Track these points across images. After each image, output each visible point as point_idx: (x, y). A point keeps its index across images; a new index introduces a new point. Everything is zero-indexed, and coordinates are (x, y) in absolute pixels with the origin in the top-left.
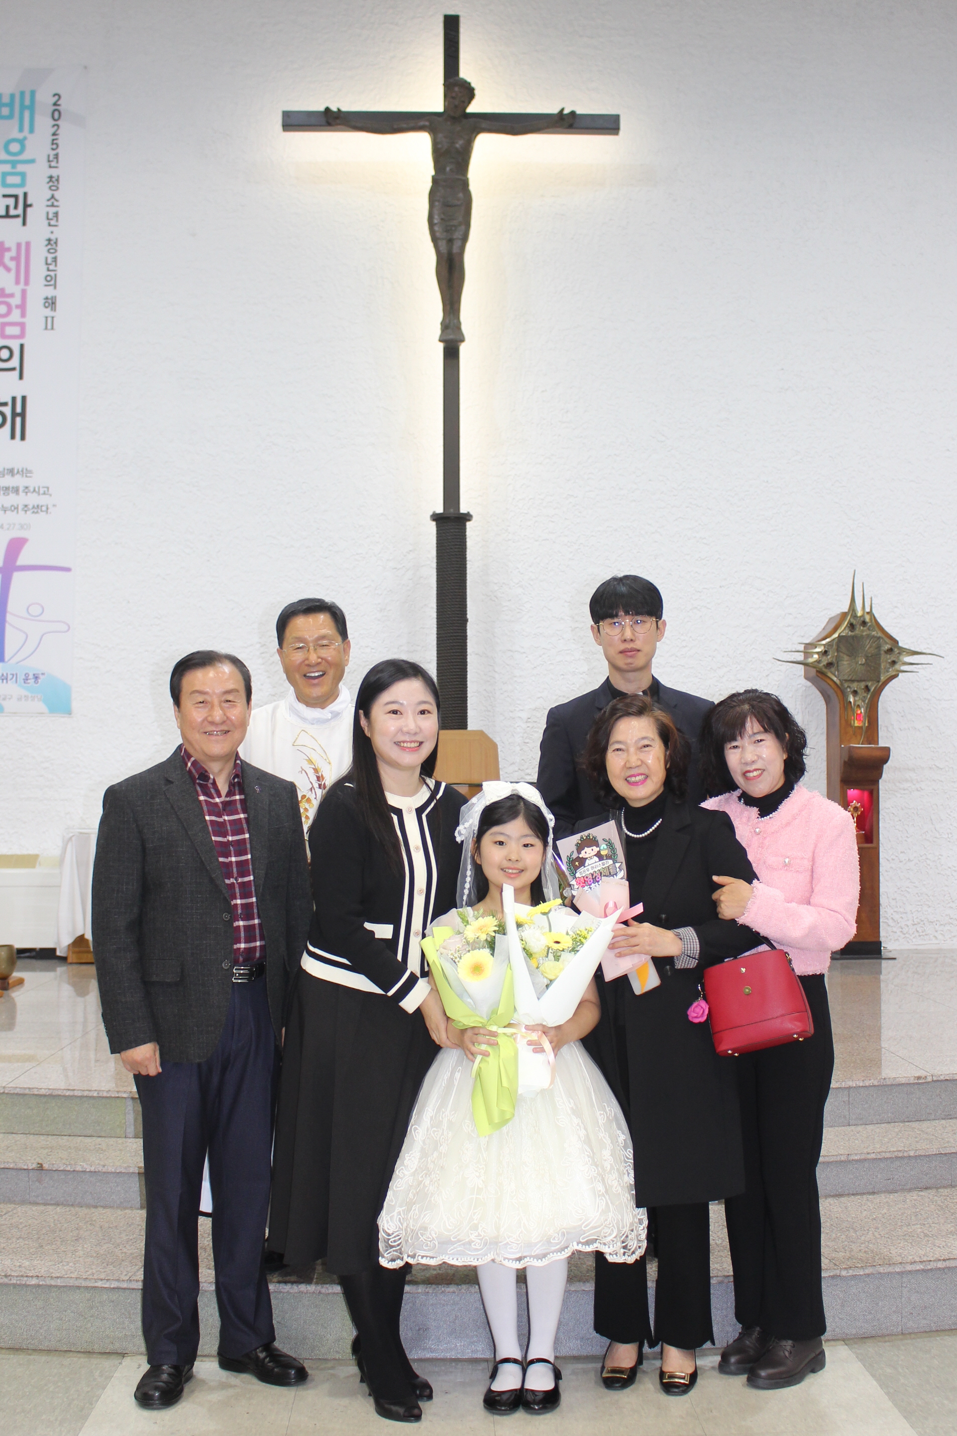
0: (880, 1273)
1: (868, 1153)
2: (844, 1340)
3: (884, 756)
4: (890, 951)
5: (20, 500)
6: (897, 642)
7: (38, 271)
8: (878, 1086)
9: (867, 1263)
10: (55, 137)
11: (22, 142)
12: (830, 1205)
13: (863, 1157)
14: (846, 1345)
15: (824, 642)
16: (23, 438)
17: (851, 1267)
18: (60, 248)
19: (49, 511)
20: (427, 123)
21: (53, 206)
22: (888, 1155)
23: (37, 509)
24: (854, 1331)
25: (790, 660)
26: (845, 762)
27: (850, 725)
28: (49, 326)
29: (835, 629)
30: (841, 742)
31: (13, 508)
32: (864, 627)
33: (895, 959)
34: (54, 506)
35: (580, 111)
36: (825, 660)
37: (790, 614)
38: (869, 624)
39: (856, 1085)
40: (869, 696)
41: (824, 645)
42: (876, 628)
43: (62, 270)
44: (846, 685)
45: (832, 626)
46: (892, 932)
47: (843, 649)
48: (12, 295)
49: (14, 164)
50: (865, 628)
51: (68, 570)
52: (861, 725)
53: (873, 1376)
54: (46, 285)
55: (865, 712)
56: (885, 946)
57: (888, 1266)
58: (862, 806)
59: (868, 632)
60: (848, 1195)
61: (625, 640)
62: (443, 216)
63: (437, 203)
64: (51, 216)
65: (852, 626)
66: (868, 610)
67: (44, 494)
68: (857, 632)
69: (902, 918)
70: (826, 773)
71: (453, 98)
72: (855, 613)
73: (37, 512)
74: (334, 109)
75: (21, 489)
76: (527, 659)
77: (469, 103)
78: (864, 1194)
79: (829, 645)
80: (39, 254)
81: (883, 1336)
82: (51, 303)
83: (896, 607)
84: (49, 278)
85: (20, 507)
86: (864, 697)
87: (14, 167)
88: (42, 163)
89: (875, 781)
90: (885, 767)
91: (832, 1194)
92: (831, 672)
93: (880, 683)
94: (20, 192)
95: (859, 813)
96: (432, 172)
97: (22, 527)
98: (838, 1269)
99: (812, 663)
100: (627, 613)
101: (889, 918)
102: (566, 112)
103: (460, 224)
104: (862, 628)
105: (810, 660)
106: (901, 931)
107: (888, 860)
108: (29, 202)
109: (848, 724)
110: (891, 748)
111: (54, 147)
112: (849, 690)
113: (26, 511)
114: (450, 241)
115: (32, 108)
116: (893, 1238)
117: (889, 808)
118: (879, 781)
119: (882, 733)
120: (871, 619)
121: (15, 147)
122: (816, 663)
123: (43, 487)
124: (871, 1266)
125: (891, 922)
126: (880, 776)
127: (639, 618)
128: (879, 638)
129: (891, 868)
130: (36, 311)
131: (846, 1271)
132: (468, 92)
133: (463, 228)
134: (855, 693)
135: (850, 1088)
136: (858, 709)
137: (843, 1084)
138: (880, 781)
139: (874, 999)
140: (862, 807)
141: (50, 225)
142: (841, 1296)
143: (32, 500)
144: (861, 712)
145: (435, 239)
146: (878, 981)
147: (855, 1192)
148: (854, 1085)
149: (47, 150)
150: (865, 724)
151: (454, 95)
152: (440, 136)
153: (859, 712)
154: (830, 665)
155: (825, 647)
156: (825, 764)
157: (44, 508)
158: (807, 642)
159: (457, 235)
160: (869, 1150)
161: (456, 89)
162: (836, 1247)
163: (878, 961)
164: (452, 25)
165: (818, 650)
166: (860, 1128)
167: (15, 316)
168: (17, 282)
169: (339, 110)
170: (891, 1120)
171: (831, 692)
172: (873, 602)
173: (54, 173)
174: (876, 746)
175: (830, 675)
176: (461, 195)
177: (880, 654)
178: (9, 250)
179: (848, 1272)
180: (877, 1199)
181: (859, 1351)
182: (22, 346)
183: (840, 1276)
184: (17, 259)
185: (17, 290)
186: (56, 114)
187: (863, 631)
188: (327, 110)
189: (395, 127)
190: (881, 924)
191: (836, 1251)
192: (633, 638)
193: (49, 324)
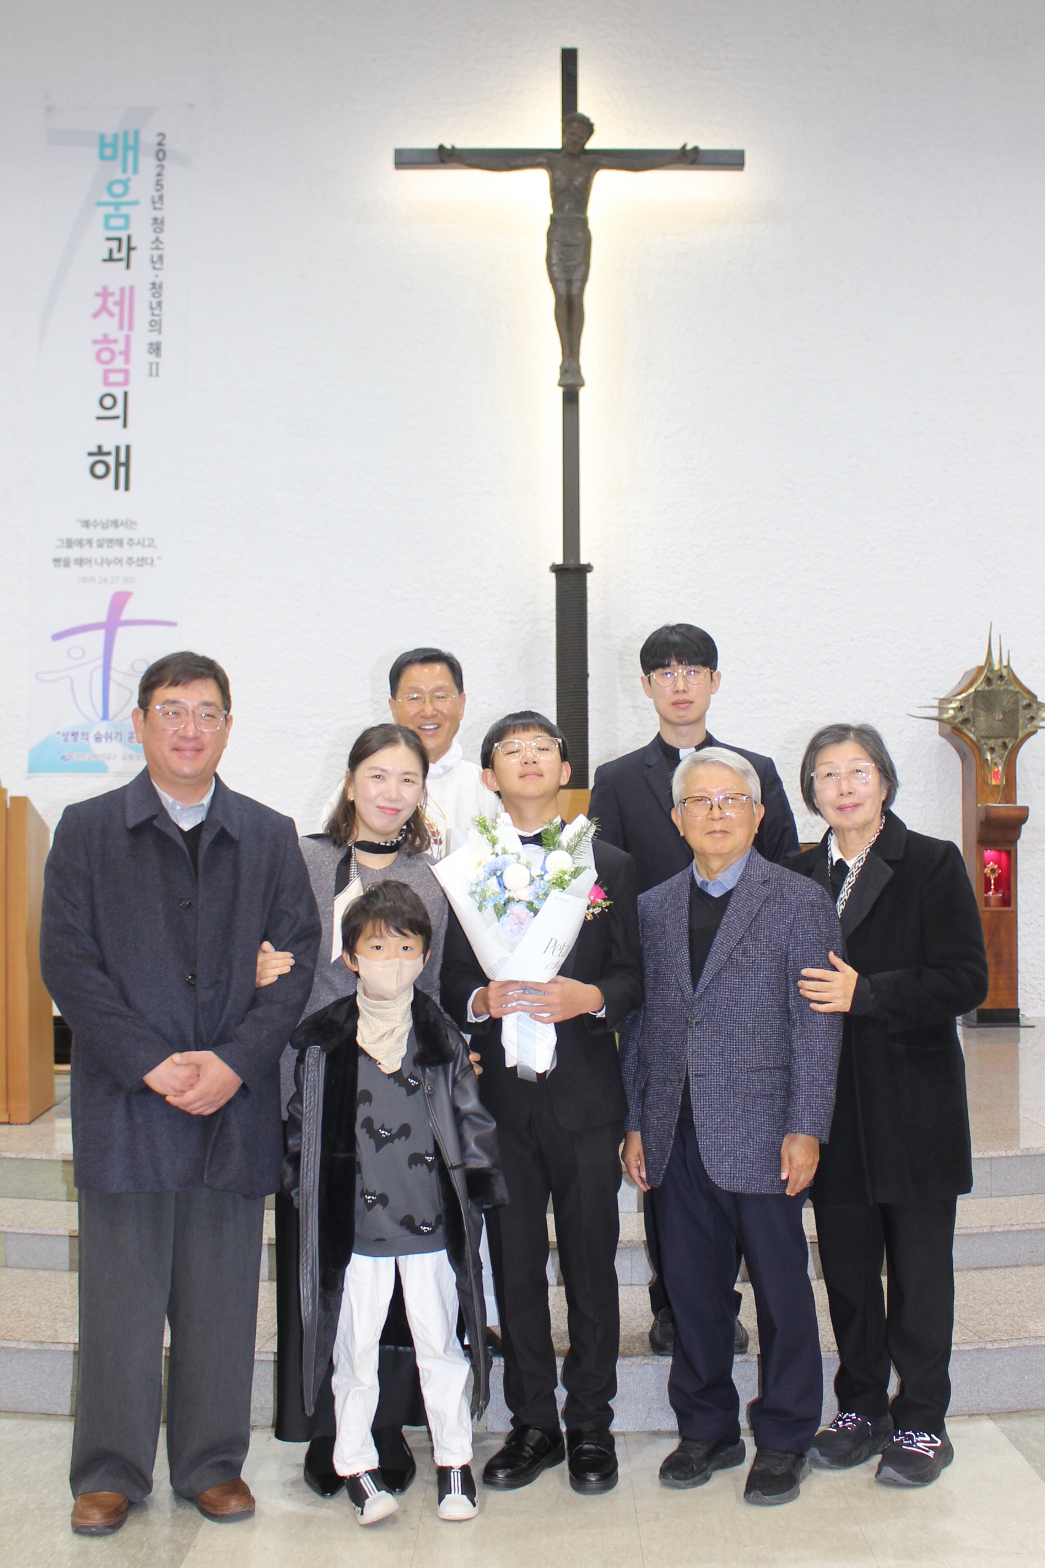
0: (1026, 1346)
1: (1012, 1225)
2: (988, 1415)
3: (1023, 816)
4: (1029, 1019)
5: (125, 552)
6: (1035, 697)
7: (142, 316)
8: (1021, 1156)
9: (1012, 1336)
10: (159, 178)
11: (125, 184)
12: (973, 1278)
13: (1007, 1228)
14: (991, 1419)
15: (959, 697)
16: (127, 488)
17: (996, 1340)
18: (165, 291)
19: (154, 563)
20: (545, 160)
21: (157, 248)
22: (1032, 1227)
23: (142, 562)
24: (999, 1406)
25: (924, 716)
26: (982, 823)
27: (988, 784)
28: (154, 373)
29: (971, 684)
30: (978, 801)
31: (117, 561)
32: (1001, 681)
33: (1033, 1027)
34: (159, 558)
35: (703, 146)
36: (961, 716)
37: (923, 668)
38: (1006, 679)
39: (998, 1155)
40: (1006, 754)
41: (960, 700)
42: (1014, 683)
43: (167, 315)
44: (983, 742)
45: (968, 680)
46: (1031, 999)
47: (980, 705)
48: (115, 341)
49: (117, 206)
50: (1002, 683)
51: (174, 624)
52: (998, 783)
53: (1019, 1450)
54: (151, 331)
55: (1003, 771)
56: (1024, 1013)
57: (1034, 1339)
58: (999, 867)
59: (1006, 687)
60: (991, 1268)
61: (677, 691)
62: (561, 256)
63: (555, 243)
64: (155, 259)
65: (988, 681)
66: (1005, 663)
67: (149, 546)
68: (994, 686)
69: (1040, 984)
70: (961, 833)
71: (572, 134)
72: (992, 667)
73: (141, 565)
74: (448, 146)
75: (125, 541)
76: (650, 715)
77: (588, 138)
78: (1007, 1267)
79: (965, 699)
80: (143, 299)
81: (1028, 1410)
82: (155, 349)
83: (1034, 660)
84: (153, 323)
85: (125, 560)
86: (1002, 754)
87: (117, 209)
88: (146, 204)
89: (1013, 841)
90: (1024, 827)
91: (975, 1267)
92: (967, 729)
93: (1018, 740)
94: (123, 235)
95: (997, 875)
96: (551, 211)
97: (126, 580)
98: (983, 1342)
99: (947, 719)
100: (680, 662)
101: (1028, 984)
102: (689, 147)
103: (579, 264)
104: (999, 682)
105: (946, 716)
106: (1040, 999)
107: (1026, 924)
108: (133, 244)
109: (985, 782)
110: (1030, 808)
111: (159, 187)
112: (985, 747)
113: (130, 564)
114: (569, 282)
115: (136, 149)
116: (1039, 1311)
117: (1027, 870)
118: (1016, 842)
119: (1020, 792)
120: (1008, 673)
121: (118, 189)
122: (951, 719)
123: (149, 539)
124: (1017, 1339)
125: (1029, 988)
126: (1018, 837)
127: (693, 668)
128: (1017, 693)
129: (1030, 932)
130: (140, 357)
131: (991, 1345)
132: (587, 128)
133: (582, 268)
134: (992, 750)
135: (991, 1158)
136: (995, 767)
137: (986, 1154)
138: (1018, 842)
139: (1012, 1068)
140: (1000, 869)
141: (154, 268)
142: (986, 1369)
143: (137, 552)
144: (998, 771)
145: (553, 280)
146: (1016, 1050)
147: (998, 1265)
148: (997, 1156)
149: (151, 191)
150: (1002, 782)
151: (572, 131)
152: (558, 173)
153: (996, 770)
154: (966, 721)
155: (960, 703)
156: (961, 824)
157: (149, 561)
158: (942, 696)
159: (577, 275)
160: (1013, 1222)
161: (575, 125)
162: (980, 1320)
163: (1017, 1028)
164: (569, 58)
165: (953, 705)
166: (1002, 1200)
167: (119, 363)
168: (121, 327)
169: (453, 147)
170: (1035, 1191)
171: (966, 749)
172: (1011, 655)
173: (158, 214)
174: (1014, 805)
175: (966, 731)
176: (580, 234)
177: (1018, 709)
178: (112, 294)
179: (993, 1346)
180: (1021, 1272)
181: (1003, 1426)
182: (126, 394)
183: (984, 1349)
184: (120, 304)
185: (120, 336)
186: (161, 154)
187: (1000, 686)
188: (441, 147)
189: (512, 164)
190: (1019, 991)
191: (980, 1324)
192: (686, 689)
193: (154, 371)
